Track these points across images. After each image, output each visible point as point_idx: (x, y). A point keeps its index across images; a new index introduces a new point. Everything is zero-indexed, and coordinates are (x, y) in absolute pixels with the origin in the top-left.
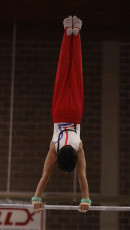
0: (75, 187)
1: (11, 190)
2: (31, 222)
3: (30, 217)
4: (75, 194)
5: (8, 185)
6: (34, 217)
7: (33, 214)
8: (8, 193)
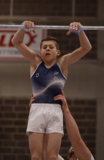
0: (73, 11)
1: (14, 14)
2: (33, 45)
3: (32, 40)
4: (73, 17)
5: (11, 10)
6: (36, 39)
7: (35, 36)
8: (11, 17)
